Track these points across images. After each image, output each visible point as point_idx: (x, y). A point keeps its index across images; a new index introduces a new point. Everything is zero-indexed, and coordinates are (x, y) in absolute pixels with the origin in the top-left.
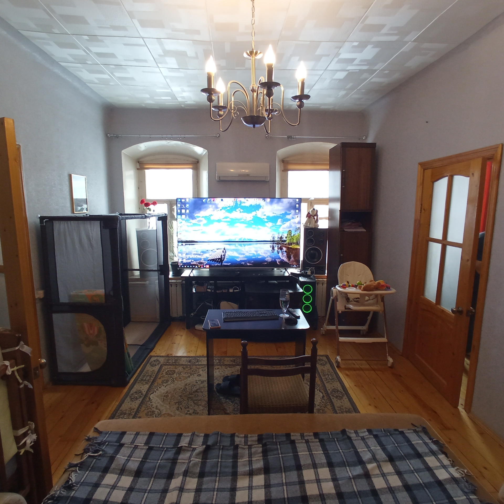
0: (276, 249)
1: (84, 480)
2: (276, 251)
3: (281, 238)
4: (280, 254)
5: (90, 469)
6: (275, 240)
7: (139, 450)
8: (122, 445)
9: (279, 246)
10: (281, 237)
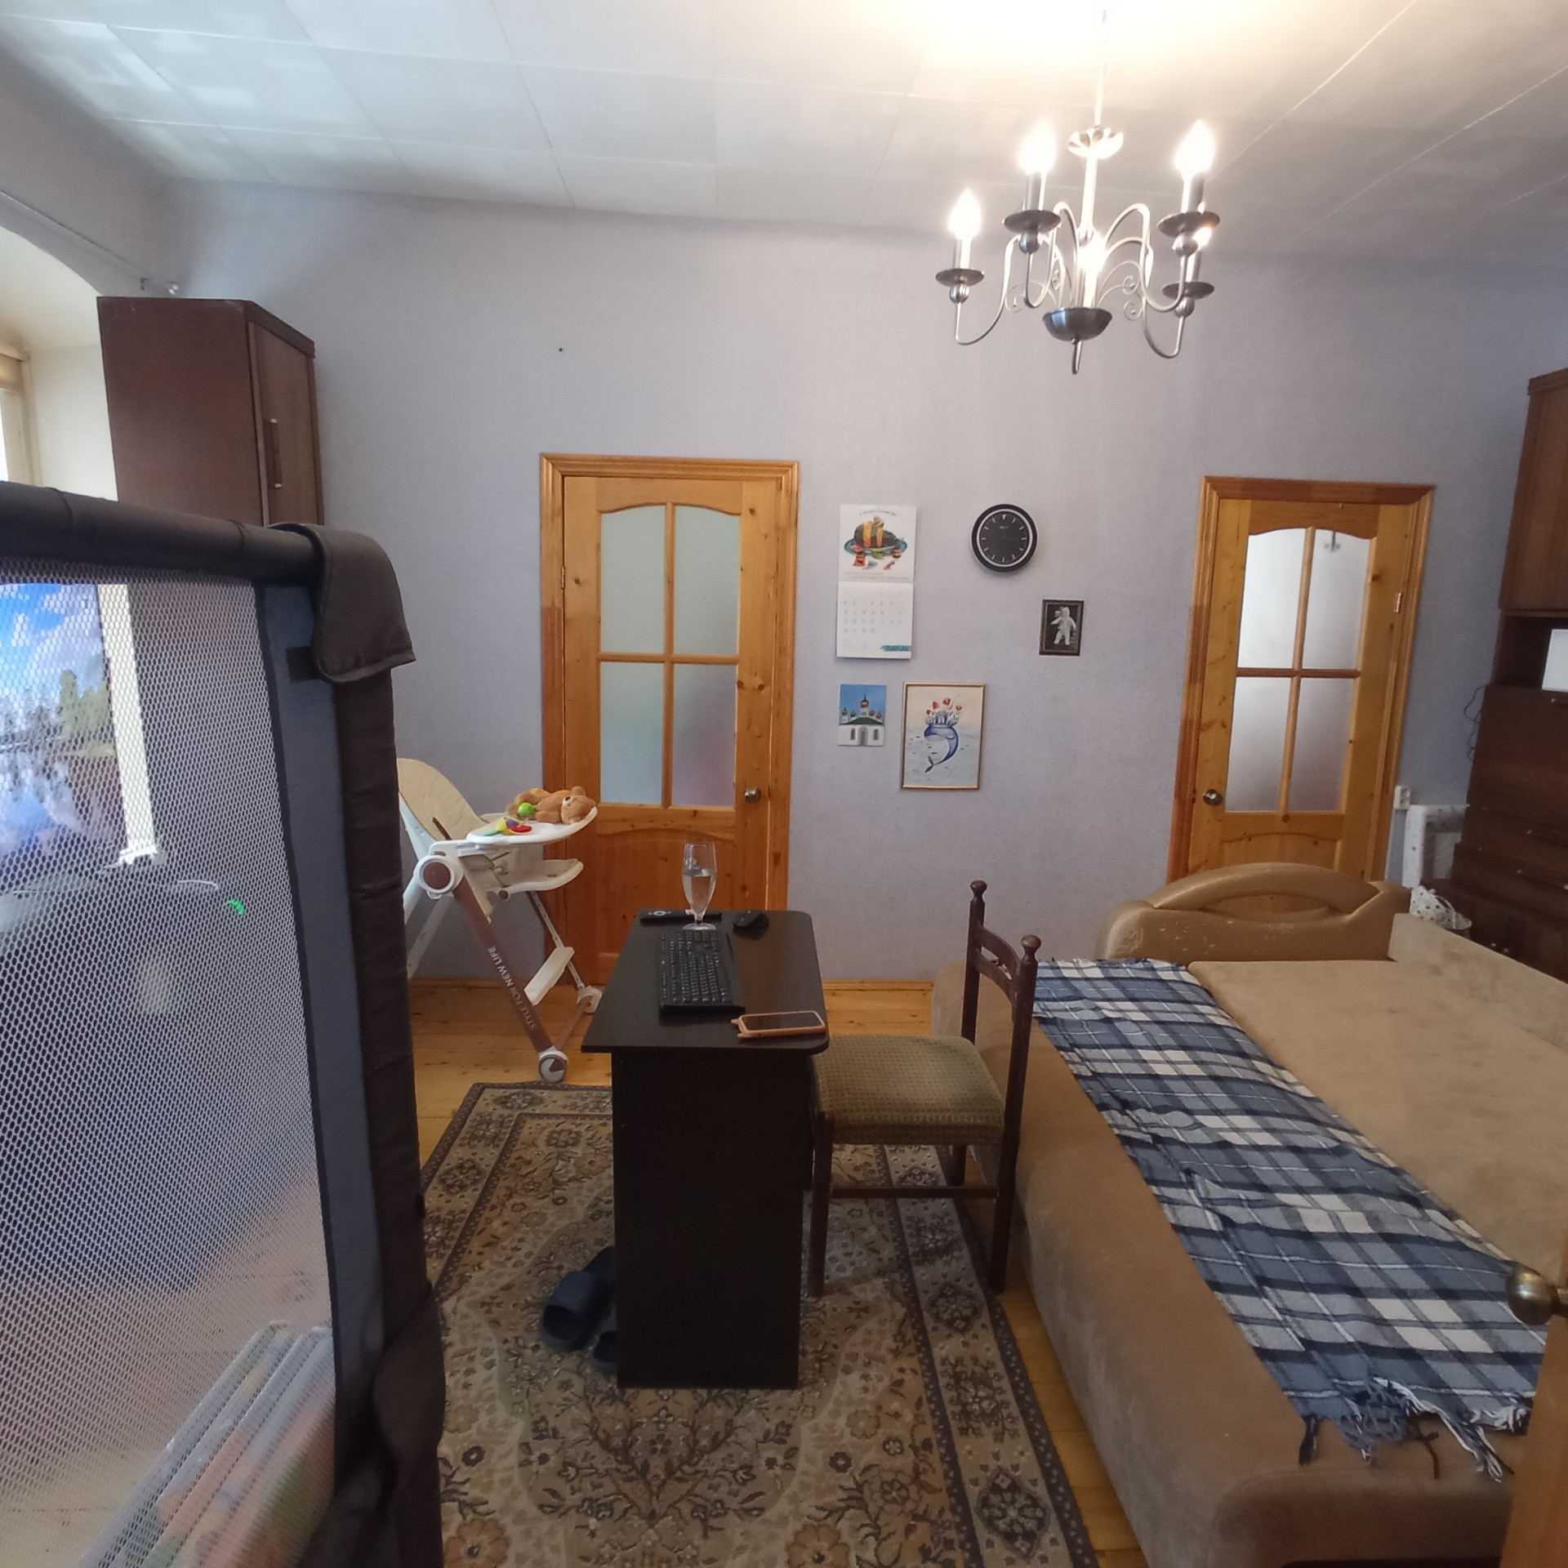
0: (27, 775)
1: (1483, 1389)
2: (28, 791)
3: (41, 714)
4: (49, 802)
5: (1443, 1391)
6: (16, 730)
7: (1286, 1303)
8: (1308, 1343)
9: (40, 762)
10: (41, 709)
